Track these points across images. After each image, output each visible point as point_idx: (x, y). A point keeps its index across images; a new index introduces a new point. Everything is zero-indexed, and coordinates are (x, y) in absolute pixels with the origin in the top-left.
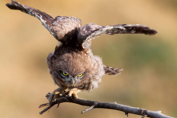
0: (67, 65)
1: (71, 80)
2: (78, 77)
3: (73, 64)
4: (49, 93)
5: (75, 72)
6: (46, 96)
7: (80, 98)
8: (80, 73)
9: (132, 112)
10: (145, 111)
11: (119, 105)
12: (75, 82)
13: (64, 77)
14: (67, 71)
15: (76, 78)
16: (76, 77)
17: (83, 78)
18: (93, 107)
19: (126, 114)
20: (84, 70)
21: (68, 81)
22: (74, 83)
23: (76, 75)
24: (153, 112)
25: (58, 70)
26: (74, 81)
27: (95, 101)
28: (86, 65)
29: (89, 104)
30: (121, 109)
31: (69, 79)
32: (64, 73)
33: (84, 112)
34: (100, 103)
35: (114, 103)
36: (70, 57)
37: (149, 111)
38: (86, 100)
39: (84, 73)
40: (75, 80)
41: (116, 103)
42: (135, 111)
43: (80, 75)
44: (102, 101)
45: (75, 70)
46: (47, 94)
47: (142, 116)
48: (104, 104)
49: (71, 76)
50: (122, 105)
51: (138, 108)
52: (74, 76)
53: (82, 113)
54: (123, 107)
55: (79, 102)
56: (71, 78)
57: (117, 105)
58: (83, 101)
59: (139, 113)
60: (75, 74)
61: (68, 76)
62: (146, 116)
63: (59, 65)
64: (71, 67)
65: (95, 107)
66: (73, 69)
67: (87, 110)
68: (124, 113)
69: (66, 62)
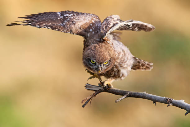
0: (95, 53)
1: (98, 67)
2: (104, 64)
3: (99, 53)
4: (88, 84)
5: (102, 60)
6: (85, 87)
7: (114, 88)
8: (106, 61)
9: (159, 101)
10: (171, 100)
11: (148, 94)
12: (102, 69)
13: (92, 64)
14: (94, 59)
15: (103, 66)
16: (102, 64)
17: (108, 65)
18: (125, 96)
19: (154, 103)
20: (109, 58)
21: (95, 68)
22: (100, 70)
23: (102, 63)
24: (178, 101)
25: (87, 58)
26: (100, 69)
27: (127, 91)
28: (111, 53)
29: (122, 93)
30: (150, 98)
31: (96, 67)
32: (92, 61)
33: (117, 101)
34: (132, 93)
35: (144, 93)
36: (96, 46)
37: (174, 100)
38: (119, 90)
39: (110, 60)
40: (101, 67)
41: (145, 93)
42: (162, 100)
43: (106, 62)
44: (133, 92)
45: (101, 58)
46: (86, 84)
47: (168, 105)
48: (135, 93)
49: (98, 64)
50: (150, 95)
51: (164, 98)
52: (100, 64)
53: (116, 102)
54: (151, 97)
55: (113, 91)
56: (98, 65)
57: (146, 95)
58: (116, 90)
59: (165, 102)
60: (101, 61)
61: (95, 64)
62: (171, 104)
63: (87, 53)
64: (97, 55)
65: (127, 97)
66: (100, 57)
67: (121, 99)
68: (153, 102)
69: (93, 50)
